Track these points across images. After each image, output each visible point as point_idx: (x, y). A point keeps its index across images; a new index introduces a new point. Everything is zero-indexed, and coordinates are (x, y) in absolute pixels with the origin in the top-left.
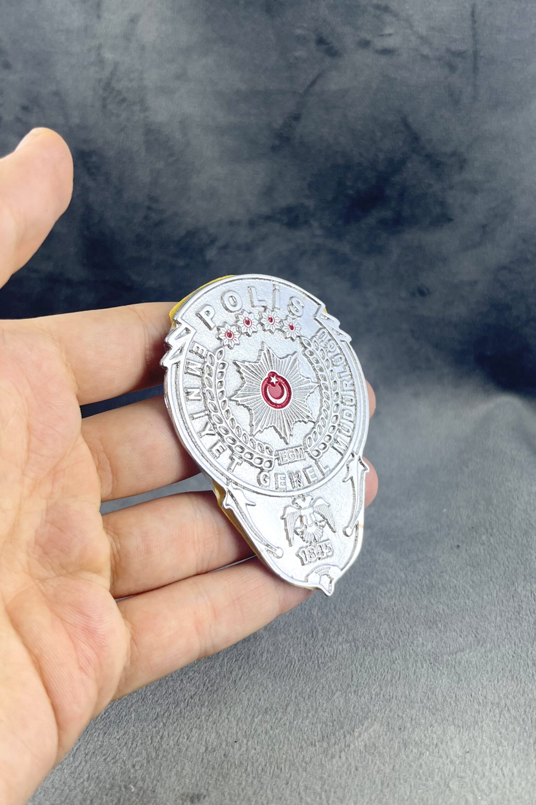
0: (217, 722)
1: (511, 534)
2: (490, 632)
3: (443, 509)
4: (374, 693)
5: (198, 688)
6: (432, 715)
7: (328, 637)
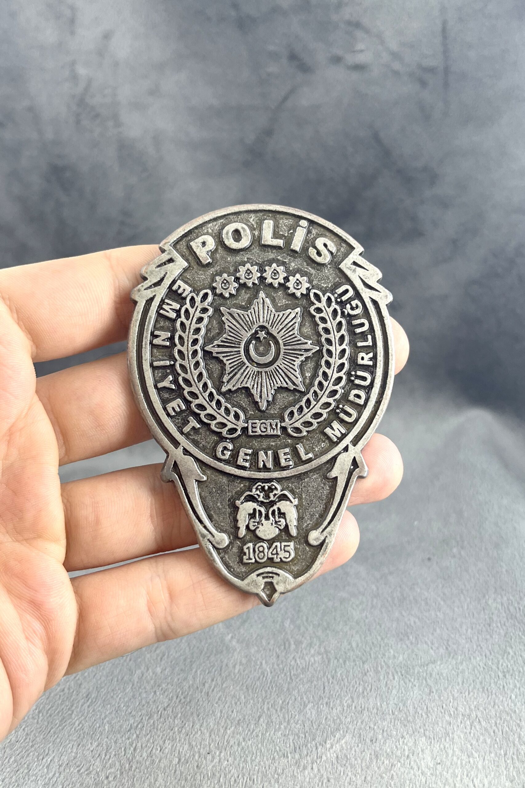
0: (190, 733)
1: (481, 547)
2: (461, 644)
3: (414, 522)
4: (345, 704)
5: (171, 700)
6: (403, 726)
7: (300, 650)
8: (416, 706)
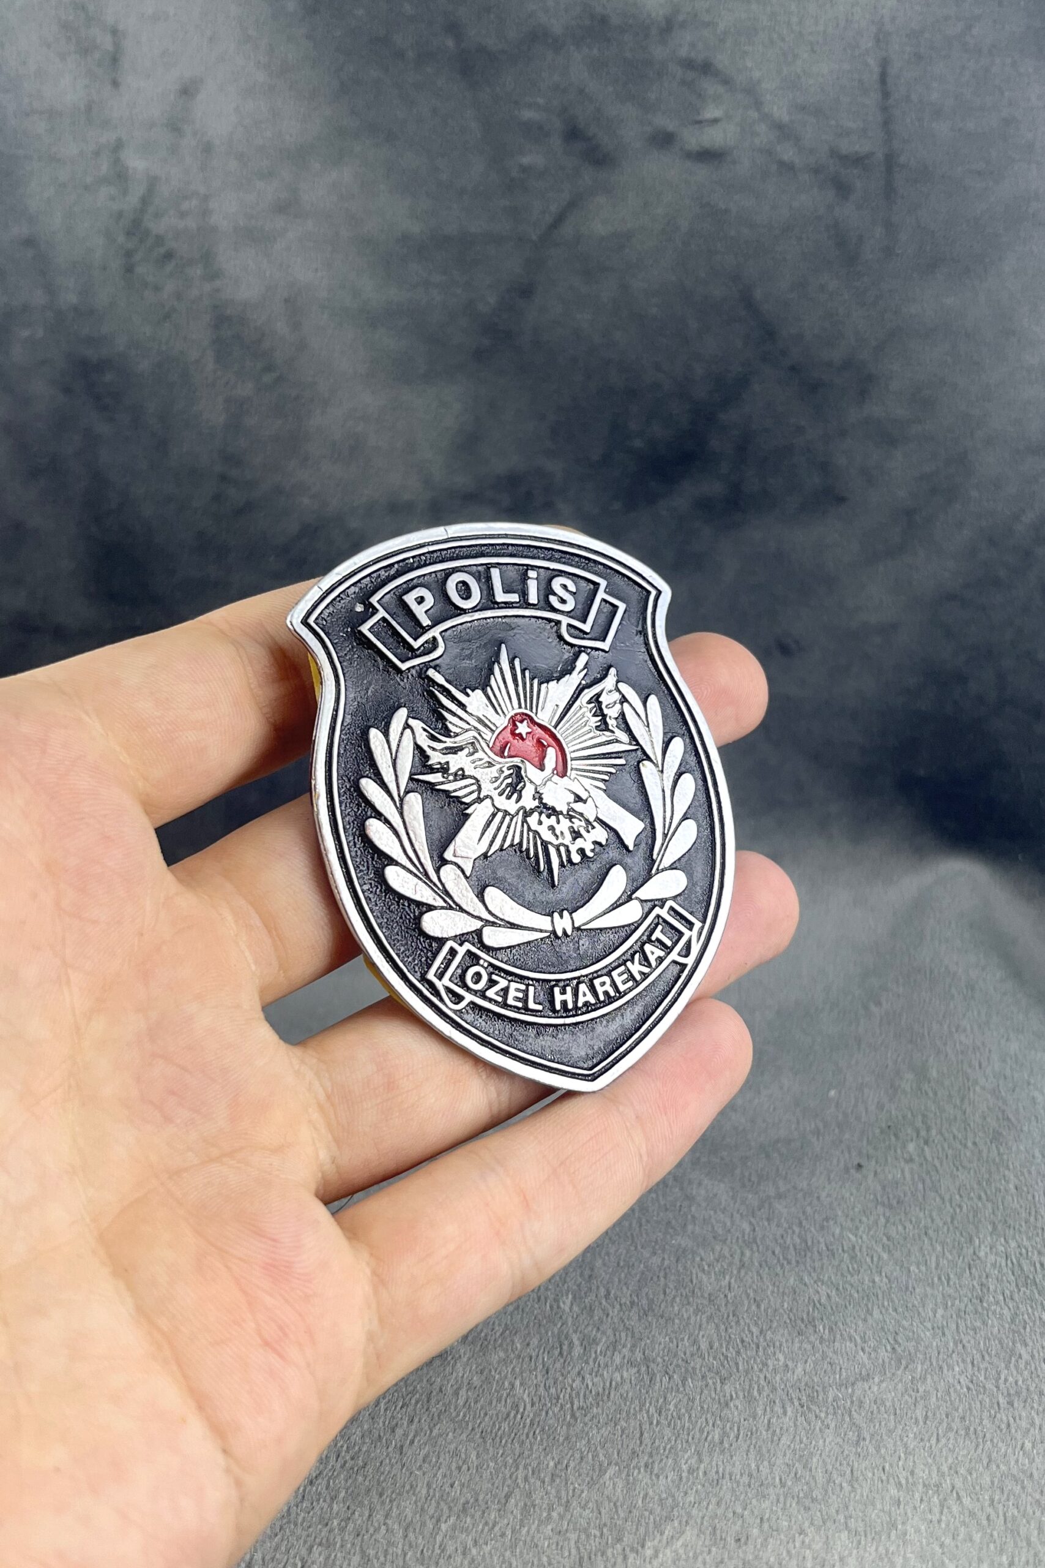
0: (364, 1532)
1: (966, 1139)
2: (922, 1340)
3: (828, 1091)
4: (684, 1467)
6: (802, 1511)
7: (593, 1355)
8: (830, 1467)
